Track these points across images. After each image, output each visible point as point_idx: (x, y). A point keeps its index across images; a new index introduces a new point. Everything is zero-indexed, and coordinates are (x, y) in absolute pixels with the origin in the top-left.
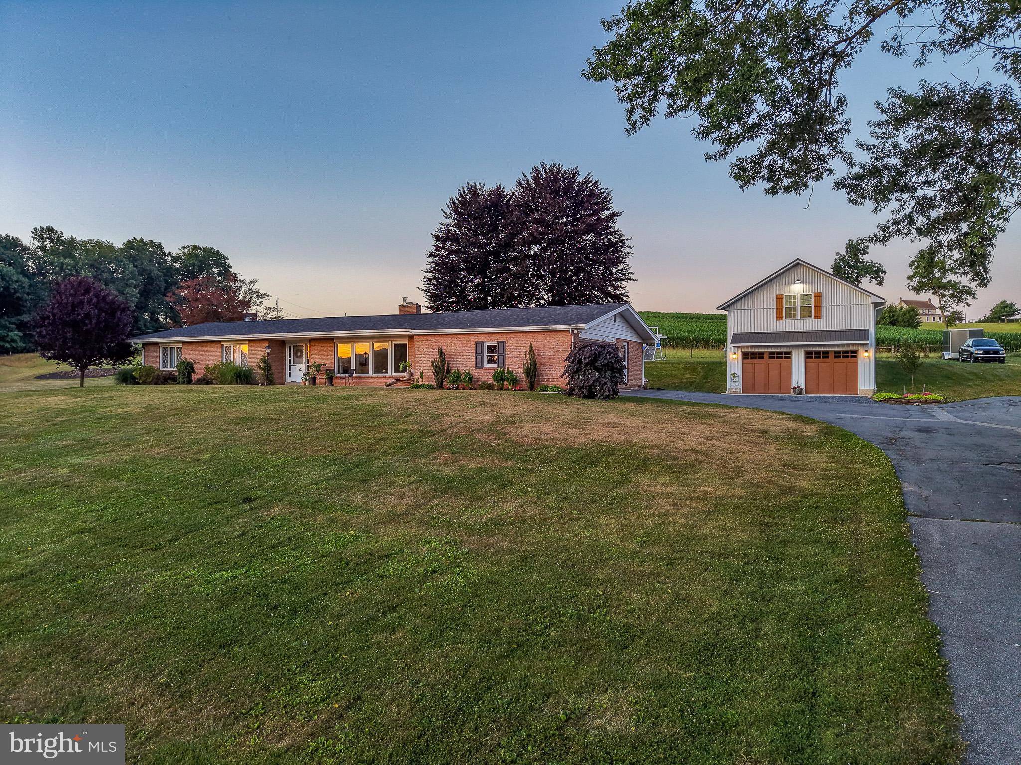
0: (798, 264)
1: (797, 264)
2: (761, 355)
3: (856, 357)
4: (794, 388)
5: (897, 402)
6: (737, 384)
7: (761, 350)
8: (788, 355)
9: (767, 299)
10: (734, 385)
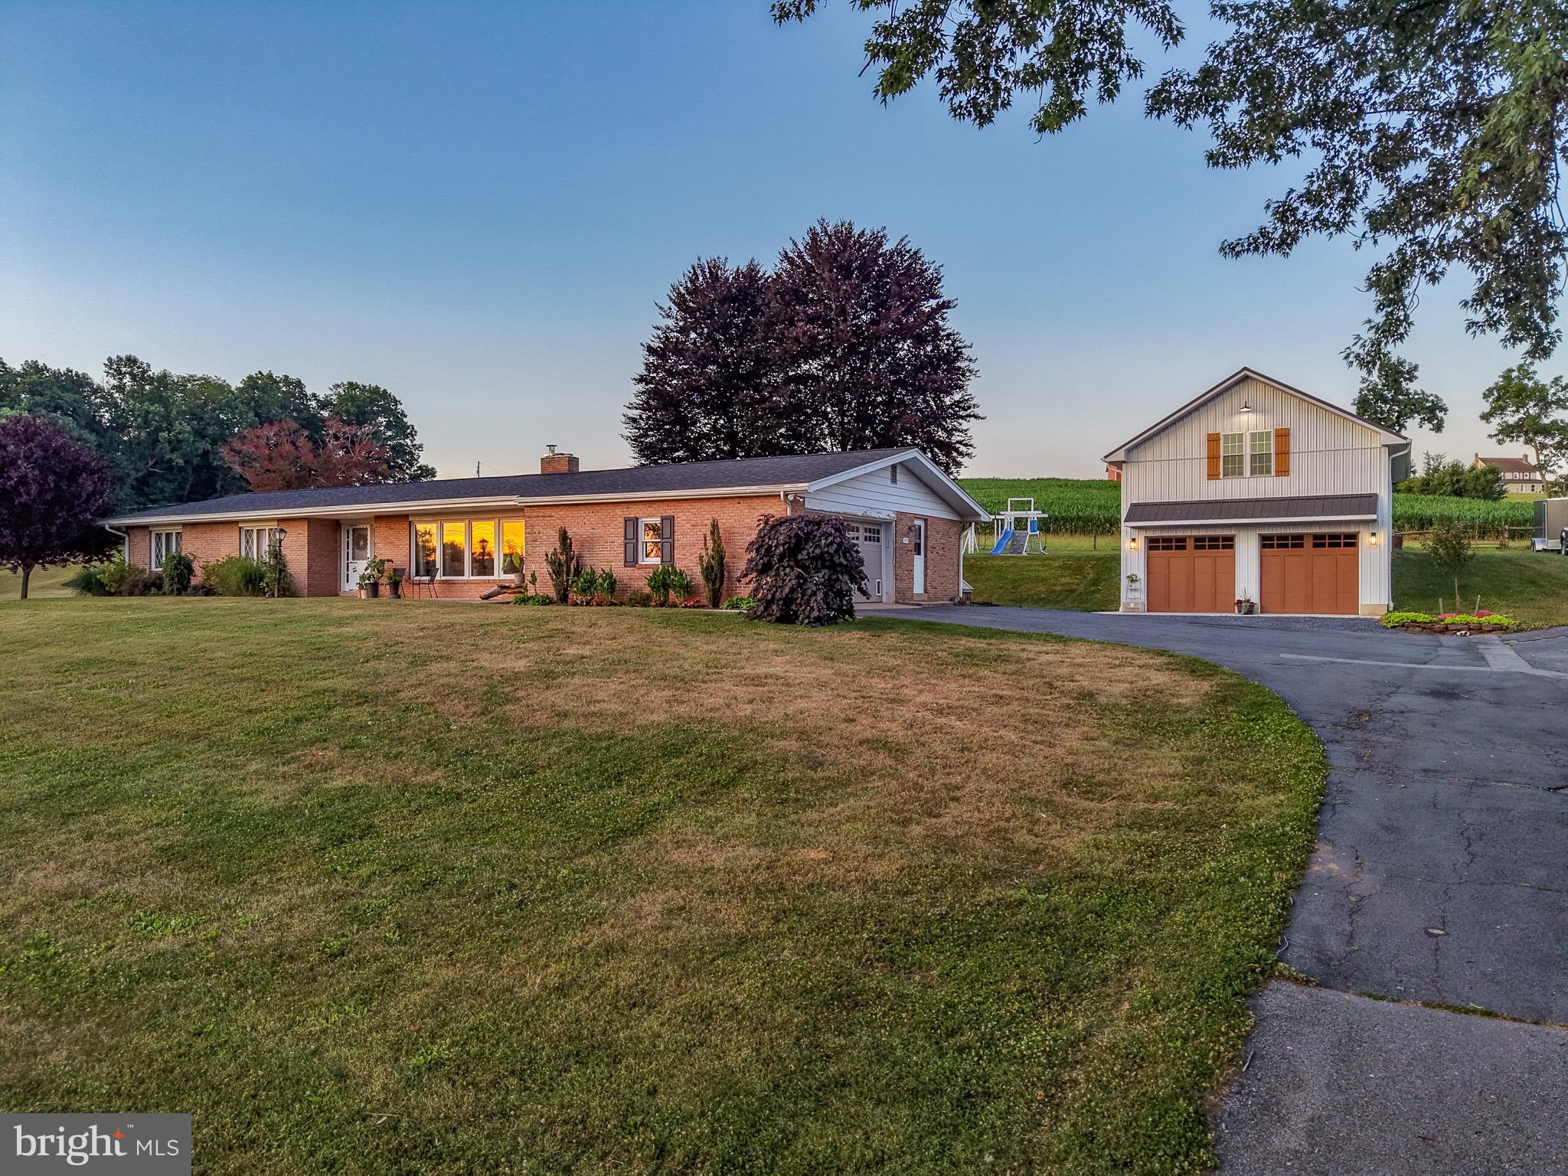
0: (1247, 377)
1: (1244, 378)
2: (1180, 543)
3: (1354, 545)
4: (1240, 602)
5: (1425, 628)
6: (1137, 595)
7: (1180, 534)
8: (1229, 543)
9: (1192, 441)
10: (1133, 598)
